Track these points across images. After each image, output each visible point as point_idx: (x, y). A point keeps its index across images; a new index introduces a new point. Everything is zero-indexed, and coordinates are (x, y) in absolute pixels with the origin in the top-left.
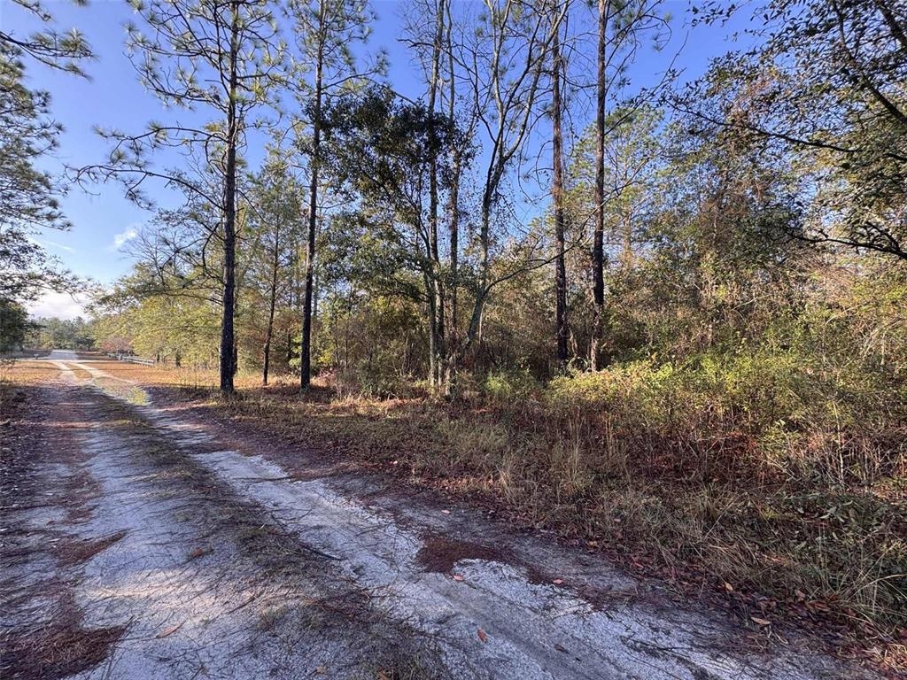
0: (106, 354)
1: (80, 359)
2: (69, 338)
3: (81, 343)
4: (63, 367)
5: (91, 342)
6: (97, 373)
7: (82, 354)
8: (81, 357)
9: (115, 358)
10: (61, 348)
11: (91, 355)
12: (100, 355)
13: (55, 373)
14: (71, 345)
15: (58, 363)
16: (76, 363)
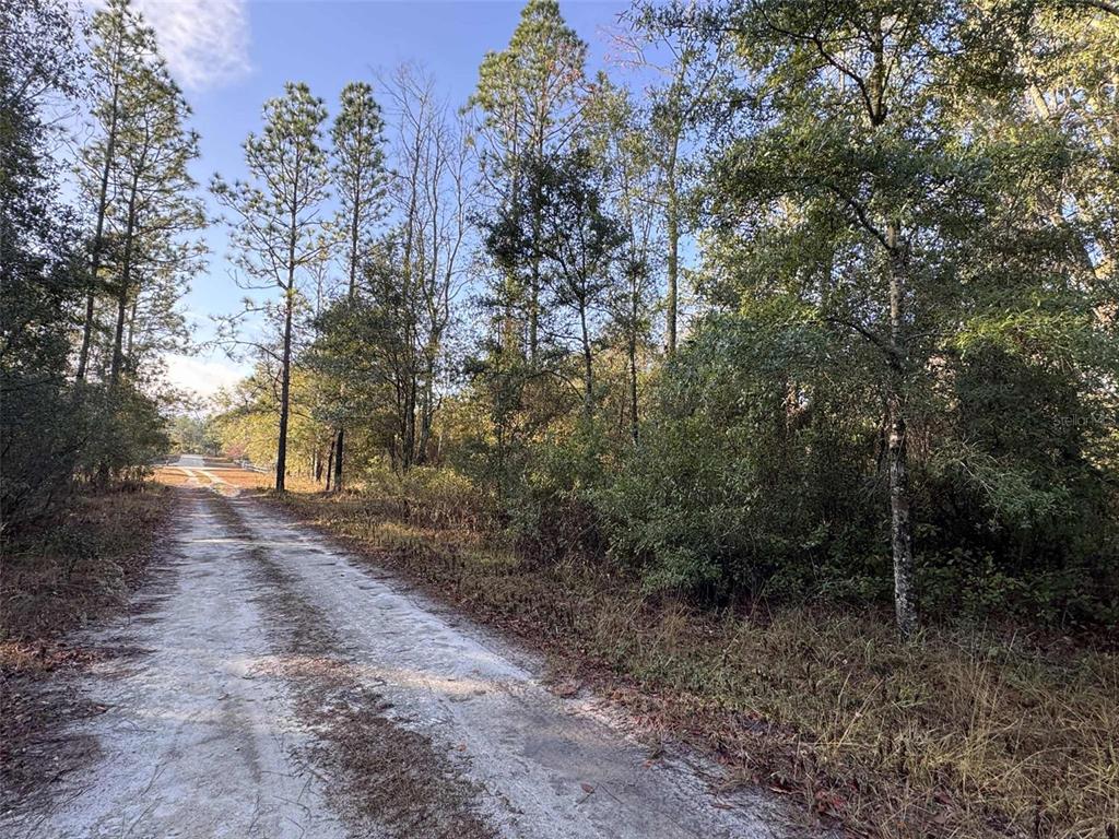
0: (232, 461)
1: (206, 466)
2: (198, 439)
3: (209, 446)
4: (190, 473)
5: (217, 446)
6: (216, 480)
7: (209, 460)
8: (208, 463)
9: (239, 465)
10: (189, 452)
11: (217, 461)
12: (226, 462)
13: (182, 479)
14: (199, 449)
15: (187, 470)
16: (201, 469)
